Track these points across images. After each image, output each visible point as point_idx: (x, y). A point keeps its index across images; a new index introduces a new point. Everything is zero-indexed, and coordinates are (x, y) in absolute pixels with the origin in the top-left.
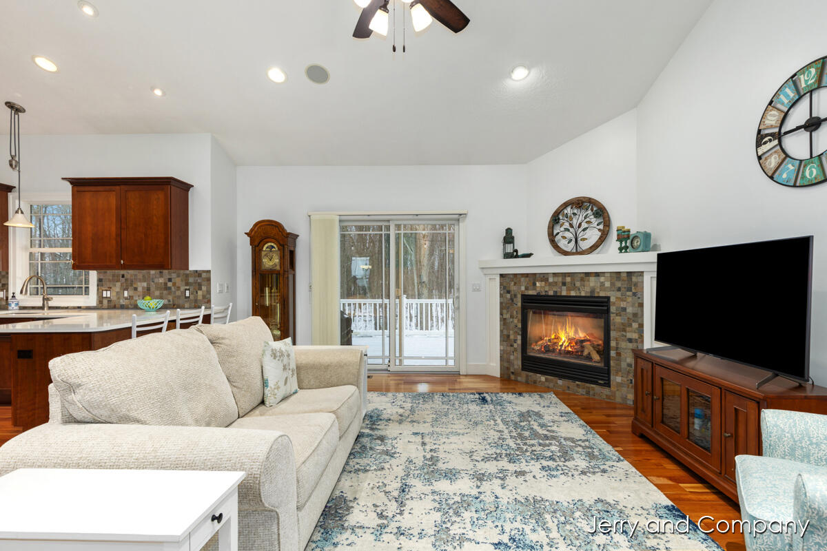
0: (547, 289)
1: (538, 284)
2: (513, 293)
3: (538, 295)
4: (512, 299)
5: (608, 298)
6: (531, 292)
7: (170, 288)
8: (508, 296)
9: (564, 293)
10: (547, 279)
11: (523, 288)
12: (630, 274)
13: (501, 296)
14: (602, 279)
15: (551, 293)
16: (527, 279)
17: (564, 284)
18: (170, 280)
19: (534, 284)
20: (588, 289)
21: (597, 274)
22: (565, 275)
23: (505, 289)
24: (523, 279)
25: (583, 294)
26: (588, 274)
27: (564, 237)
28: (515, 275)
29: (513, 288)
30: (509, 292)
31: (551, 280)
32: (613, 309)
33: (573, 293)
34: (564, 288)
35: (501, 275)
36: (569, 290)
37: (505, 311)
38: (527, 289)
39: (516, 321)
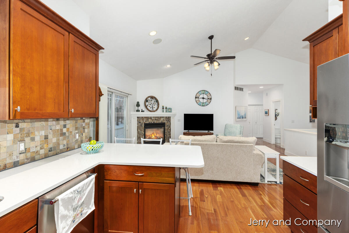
0: (152, 121)
1: (149, 120)
2: (141, 123)
3: (149, 123)
4: (141, 125)
5: (165, 123)
6: (147, 122)
7: (65, 134)
8: (140, 124)
9: (156, 122)
10: (152, 119)
11: (145, 121)
12: (169, 117)
13: (137, 124)
14: (164, 118)
15: (153, 122)
16: (146, 118)
17: (156, 120)
18: (65, 126)
19: (148, 120)
20: (161, 121)
21: (163, 117)
22: (156, 117)
23: (139, 122)
24: (145, 118)
25: (160, 122)
26: (161, 117)
27: (149, 106)
28: (142, 117)
29: (141, 121)
30: (140, 123)
31: (153, 119)
32: (166, 125)
33: (158, 122)
34: (156, 121)
35: (138, 117)
36: (157, 121)
37: (139, 129)
38: (146, 121)
39: (142, 132)
